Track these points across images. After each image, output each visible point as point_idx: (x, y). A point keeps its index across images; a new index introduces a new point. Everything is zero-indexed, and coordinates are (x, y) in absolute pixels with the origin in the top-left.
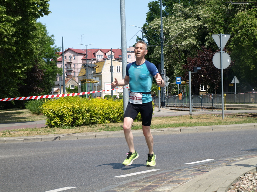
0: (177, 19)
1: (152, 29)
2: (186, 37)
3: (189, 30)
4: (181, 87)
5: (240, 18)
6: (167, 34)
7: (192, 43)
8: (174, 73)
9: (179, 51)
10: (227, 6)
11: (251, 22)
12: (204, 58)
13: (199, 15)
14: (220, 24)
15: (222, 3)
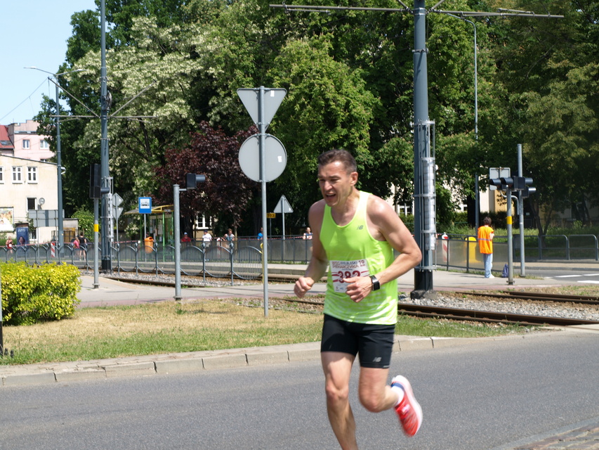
0: (140, 55)
1: (81, 78)
2: (162, 97)
3: (170, 82)
4: (151, 221)
5: (294, 55)
6: (117, 90)
7: (178, 113)
8: (133, 184)
9: (146, 132)
10: (262, 27)
11: (319, 67)
12: (207, 150)
13: (194, 47)
14: (244, 68)
15: (251, 17)
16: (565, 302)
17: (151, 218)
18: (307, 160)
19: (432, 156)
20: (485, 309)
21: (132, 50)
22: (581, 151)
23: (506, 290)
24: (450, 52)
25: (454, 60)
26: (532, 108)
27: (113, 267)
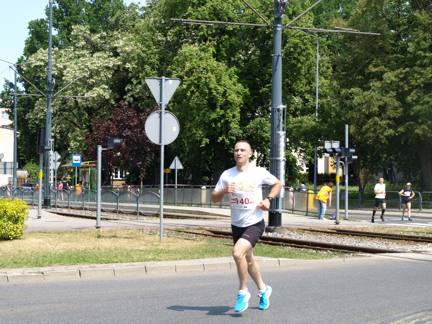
0: (77, 53)
1: (33, 68)
2: (92, 83)
3: (97, 73)
4: (80, 172)
5: (188, 56)
6: (59, 77)
7: (102, 95)
8: (69, 146)
9: (79, 108)
10: (165, 35)
11: (205, 65)
12: (123, 122)
13: (116, 48)
14: (151, 64)
15: (157, 28)
16: (375, 237)
17: (81, 170)
18: (194, 131)
19: (283, 130)
20: (318, 241)
21: (71, 49)
22: (391, 131)
23: (333, 228)
24: (300, 57)
25: (302, 63)
26: (357, 100)
27: (52, 204)
